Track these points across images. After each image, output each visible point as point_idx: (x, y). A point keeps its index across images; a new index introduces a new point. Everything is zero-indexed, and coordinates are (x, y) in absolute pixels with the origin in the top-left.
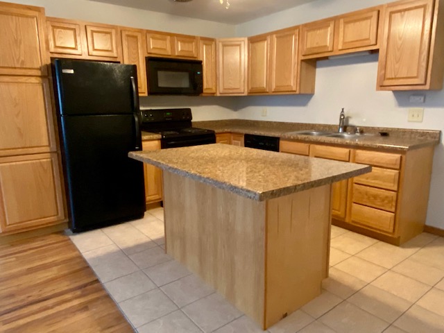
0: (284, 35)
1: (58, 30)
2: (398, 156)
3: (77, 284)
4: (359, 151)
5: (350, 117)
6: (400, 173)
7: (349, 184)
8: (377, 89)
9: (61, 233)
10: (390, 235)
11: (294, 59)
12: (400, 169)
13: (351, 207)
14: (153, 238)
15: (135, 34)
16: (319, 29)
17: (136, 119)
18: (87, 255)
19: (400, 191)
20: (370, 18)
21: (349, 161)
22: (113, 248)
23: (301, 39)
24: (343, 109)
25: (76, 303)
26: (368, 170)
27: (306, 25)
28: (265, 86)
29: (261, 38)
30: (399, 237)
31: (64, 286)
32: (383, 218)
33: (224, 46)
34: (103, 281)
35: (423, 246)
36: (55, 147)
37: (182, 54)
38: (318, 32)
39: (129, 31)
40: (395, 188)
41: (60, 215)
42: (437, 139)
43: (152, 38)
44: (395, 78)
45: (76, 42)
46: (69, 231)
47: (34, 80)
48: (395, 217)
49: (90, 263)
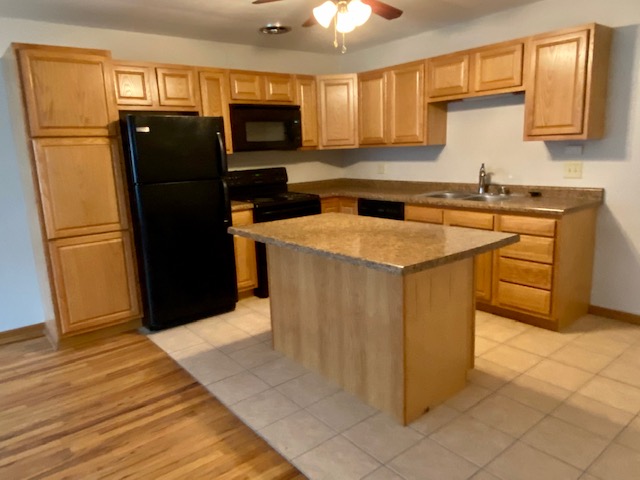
0: (405, 71)
1: (123, 75)
2: (551, 221)
3: (173, 389)
4: (505, 218)
5: (493, 174)
6: (555, 242)
7: (495, 258)
8: (525, 140)
9: (135, 331)
10: (547, 318)
11: (420, 101)
12: (555, 237)
13: (497, 285)
14: (253, 333)
15: (216, 76)
16: (450, 64)
17: (225, 185)
18: (176, 356)
19: (556, 264)
20: (512, 52)
21: (493, 230)
22: (205, 347)
23: (428, 77)
24: (483, 165)
25: (179, 408)
26: (516, 239)
27: (433, 59)
28: (382, 136)
29: (376, 75)
30: (557, 320)
31: (159, 391)
32: (536, 298)
33: (327, 85)
34: (205, 383)
35: (586, 330)
36: (126, 222)
37: (274, 99)
38: (449, 68)
39: (208, 72)
40: (550, 260)
41: (133, 309)
42: (600, 199)
43: (238, 80)
44: (546, 127)
45: (144, 89)
46: (144, 329)
47: (100, 141)
48: (551, 296)
49: (184, 365)
